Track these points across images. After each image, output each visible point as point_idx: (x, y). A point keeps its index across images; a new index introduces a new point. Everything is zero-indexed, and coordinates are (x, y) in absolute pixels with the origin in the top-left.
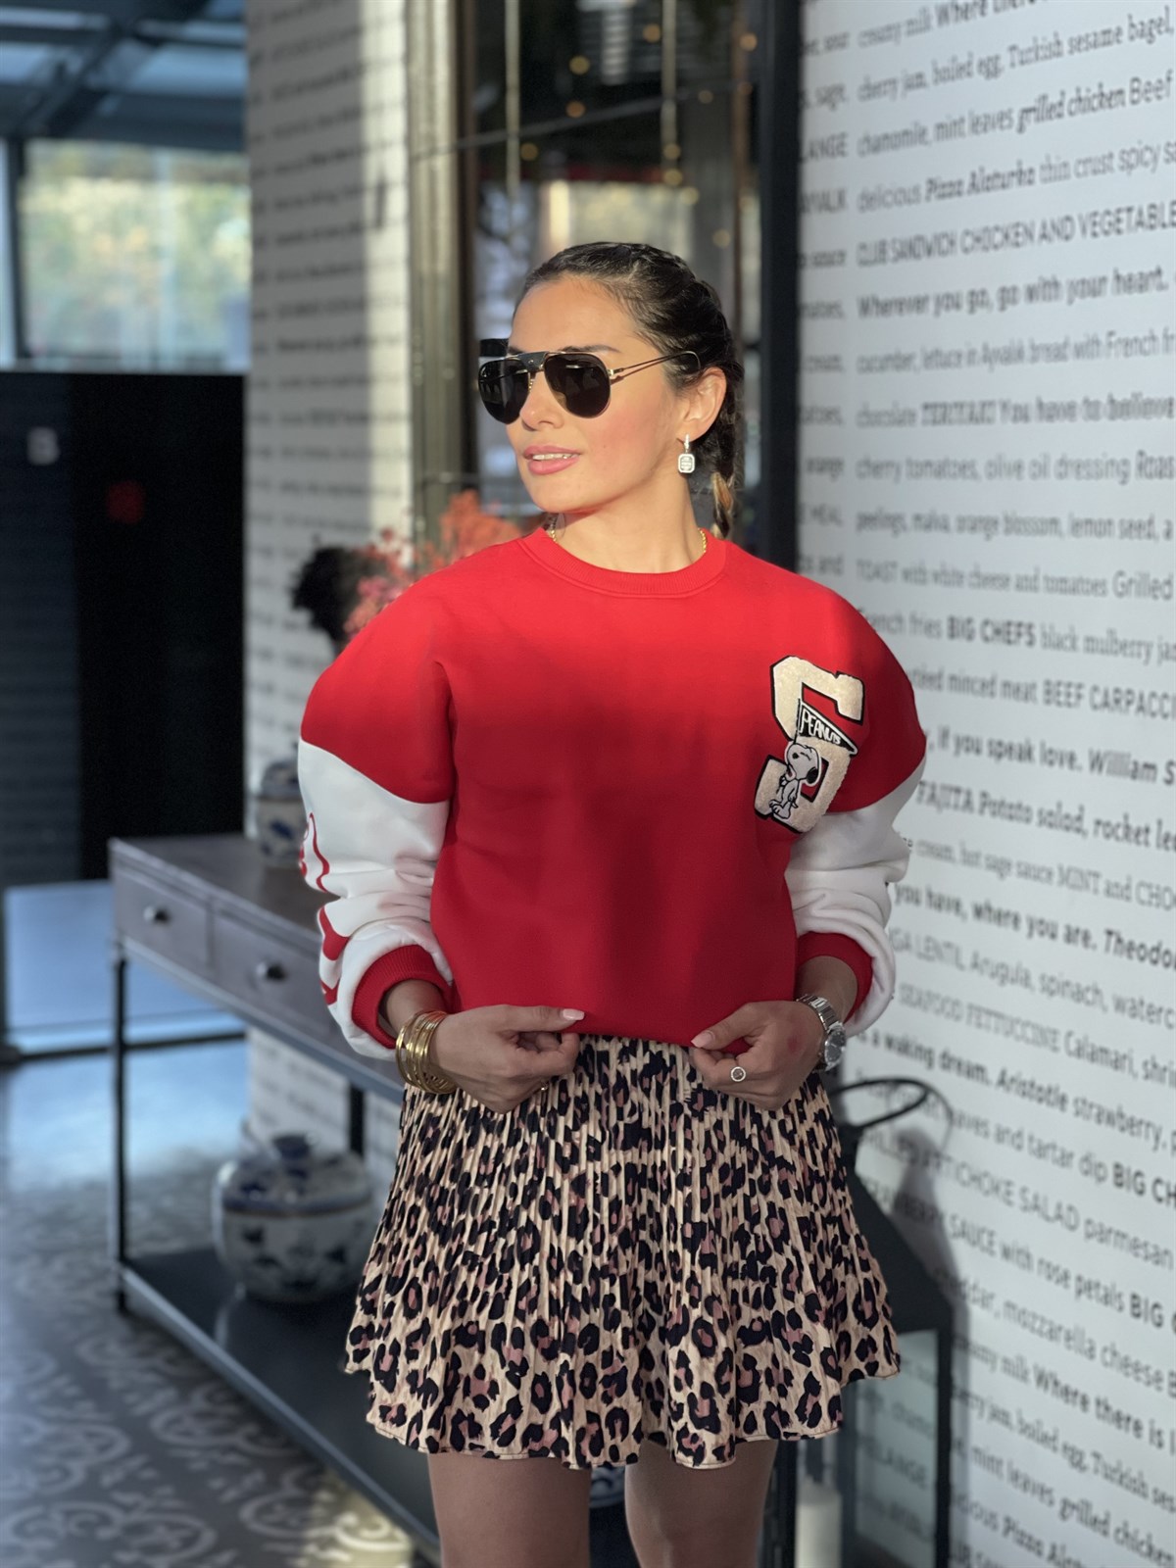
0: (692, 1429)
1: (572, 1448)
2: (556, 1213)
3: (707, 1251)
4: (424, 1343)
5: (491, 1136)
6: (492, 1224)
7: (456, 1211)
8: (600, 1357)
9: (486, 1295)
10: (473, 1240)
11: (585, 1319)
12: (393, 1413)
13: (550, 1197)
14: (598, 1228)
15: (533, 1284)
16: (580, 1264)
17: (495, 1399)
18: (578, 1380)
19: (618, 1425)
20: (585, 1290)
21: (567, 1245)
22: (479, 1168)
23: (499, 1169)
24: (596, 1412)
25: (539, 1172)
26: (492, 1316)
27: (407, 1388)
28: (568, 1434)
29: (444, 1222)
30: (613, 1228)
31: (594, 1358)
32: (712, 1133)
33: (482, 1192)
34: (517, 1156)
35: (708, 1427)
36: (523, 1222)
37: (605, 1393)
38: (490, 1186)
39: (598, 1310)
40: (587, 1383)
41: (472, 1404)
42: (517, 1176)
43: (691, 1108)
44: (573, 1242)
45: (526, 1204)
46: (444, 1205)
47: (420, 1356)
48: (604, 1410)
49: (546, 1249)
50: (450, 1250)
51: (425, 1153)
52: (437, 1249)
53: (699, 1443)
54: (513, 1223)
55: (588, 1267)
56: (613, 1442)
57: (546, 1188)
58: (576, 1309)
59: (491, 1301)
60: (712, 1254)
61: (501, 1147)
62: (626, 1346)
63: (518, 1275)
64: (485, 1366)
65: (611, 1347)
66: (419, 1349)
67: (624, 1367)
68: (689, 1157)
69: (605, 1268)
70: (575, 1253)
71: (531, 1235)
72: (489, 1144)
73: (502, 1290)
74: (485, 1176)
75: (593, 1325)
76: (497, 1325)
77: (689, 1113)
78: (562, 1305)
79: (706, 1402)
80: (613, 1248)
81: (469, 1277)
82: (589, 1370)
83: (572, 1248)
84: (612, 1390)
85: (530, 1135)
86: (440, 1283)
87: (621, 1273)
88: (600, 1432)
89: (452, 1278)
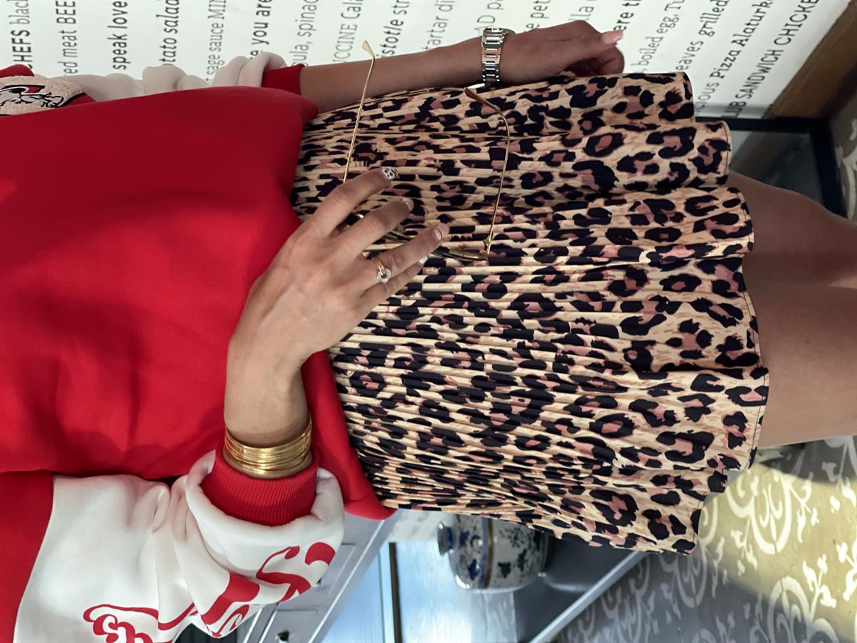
0: (694, 153)
1: (734, 242)
2: (497, 279)
3: (518, 147)
4: (655, 405)
5: (429, 359)
6: (521, 346)
7: (514, 388)
8: (637, 226)
9: (594, 344)
10: (541, 365)
11: (603, 241)
12: (734, 429)
13: (483, 286)
14: (508, 234)
15: (574, 298)
16: (547, 250)
17: (698, 324)
18: (664, 244)
19: (703, 205)
20: (572, 244)
21: (529, 266)
22: (464, 368)
23: (462, 345)
24: (693, 224)
25: (458, 301)
26: (614, 335)
27: (705, 419)
28: (719, 248)
29: (528, 401)
30: (507, 220)
31: (640, 232)
32: (399, 145)
33: (489, 362)
34: (446, 327)
35: (691, 138)
36: (513, 314)
37: (673, 219)
38: (482, 354)
39: (591, 230)
40: (666, 236)
41: (708, 348)
42: (466, 325)
43: (374, 162)
44: (525, 259)
45: (494, 313)
46: (510, 405)
47: (670, 408)
48: (690, 219)
49: (536, 287)
50: (555, 389)
51: (459, 442)
52: (556, 406)
53: (707, 144)
54: (515, 324)
55: (550, 243)
56: (721, 206)
57: (473, 290)
58: (593, 251)
59: (600, 338)
60: (520, 143)
61: (439, 346)
62: (624, 202)
63: (569, 314)
64: (667, 339)
65: (627, 216)
66: (663, 410)
67: (644, 201)
68: (424, 162)
69: (547, 226)
70: (537, 256)
71: (526, 303)
72: (438, 360)
73: (586, 328)
74: (473, 361)
75: (606, 234)
76: (623, 331)
77: (379, 163)
78: (591, 267)
79: (666, 139)
80: (527, 219)
81: (579, 364)
82: (651, 235)
83: (531, 259)
84: (670, 214)
85: (423, 315)
86: (591, 395)
87: (551, 210)
88: (713, 218)
89: (583, 382)
